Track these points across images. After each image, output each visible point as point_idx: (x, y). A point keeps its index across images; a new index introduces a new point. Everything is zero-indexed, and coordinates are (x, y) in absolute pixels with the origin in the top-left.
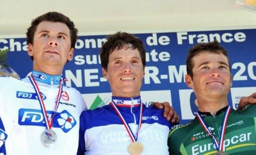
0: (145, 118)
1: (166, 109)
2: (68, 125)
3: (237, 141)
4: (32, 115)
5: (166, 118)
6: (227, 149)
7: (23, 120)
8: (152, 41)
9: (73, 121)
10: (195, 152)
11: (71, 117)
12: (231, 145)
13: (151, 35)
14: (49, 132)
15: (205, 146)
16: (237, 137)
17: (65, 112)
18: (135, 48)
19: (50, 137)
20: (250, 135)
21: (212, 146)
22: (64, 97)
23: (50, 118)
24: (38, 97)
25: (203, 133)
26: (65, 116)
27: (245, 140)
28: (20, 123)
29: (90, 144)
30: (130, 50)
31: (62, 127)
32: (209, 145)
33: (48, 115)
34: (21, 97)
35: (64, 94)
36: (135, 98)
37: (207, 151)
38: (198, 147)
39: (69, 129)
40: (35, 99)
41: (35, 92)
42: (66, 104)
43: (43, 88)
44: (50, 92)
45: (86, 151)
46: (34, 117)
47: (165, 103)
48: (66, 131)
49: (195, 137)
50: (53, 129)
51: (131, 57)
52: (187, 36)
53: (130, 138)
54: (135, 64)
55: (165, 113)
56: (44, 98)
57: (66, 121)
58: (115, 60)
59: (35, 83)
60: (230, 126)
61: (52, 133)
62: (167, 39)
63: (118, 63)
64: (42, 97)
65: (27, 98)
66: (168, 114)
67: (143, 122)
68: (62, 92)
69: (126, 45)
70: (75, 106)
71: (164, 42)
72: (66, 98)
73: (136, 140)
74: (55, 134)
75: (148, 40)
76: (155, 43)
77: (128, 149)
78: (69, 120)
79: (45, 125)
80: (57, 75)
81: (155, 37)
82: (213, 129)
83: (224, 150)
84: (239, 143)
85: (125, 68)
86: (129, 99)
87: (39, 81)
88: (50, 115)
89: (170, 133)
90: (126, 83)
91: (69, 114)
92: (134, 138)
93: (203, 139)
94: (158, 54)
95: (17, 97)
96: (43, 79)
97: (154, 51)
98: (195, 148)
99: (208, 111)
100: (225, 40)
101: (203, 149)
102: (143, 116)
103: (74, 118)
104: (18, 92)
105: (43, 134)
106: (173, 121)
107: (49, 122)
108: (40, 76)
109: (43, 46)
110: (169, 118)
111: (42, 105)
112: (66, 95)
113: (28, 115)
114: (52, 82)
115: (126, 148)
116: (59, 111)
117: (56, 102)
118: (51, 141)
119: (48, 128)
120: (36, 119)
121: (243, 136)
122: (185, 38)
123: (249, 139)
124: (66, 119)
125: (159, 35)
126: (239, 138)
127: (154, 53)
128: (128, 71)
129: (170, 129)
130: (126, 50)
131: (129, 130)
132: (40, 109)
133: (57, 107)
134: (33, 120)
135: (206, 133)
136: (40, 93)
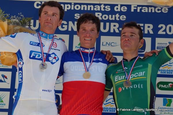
0: (95, 60)
1: (107, 55)
2: (54, 61)
3: (137, 76)
4: (36, 55)
5: (107, 60)
6: (132, 79)
7: (32, 57)
8: (117, 9)
9: (57, 59)
10: (117, 79)
11: (56, 57)
12: (134, 77)
13: (117, 5)
14: (44, 64)
15: (122, 77)
16: (137, 73)
17: (53, 53)
18: (93, 23)
19: (44, 66)
20: (144, 73)
21: (124, 77)
22: (54, 46)
23: (45, 57)
24: (40, 45)
25: (122, 70)
26: (53, 56)
27: (141, 75)
28: (30, 58)
29: (66, 70)
30: (90, 24)
31: (51, 62)
32: (124, 76)
33: (44, 55)
34: (32, 44)
35: (54, 44)
36: (91, 49)
37: (122, 80)
38: (118, 77)
39: (54, 63)
40: (39, 46)
41: (39, 42)
42: (55, 49)
43: (43, 40)
44: (47, 43)
45: (64, 72)
46: (37, 55)
47: (108, 51)
48: (52, 63)
49: (118, 71)
50: (46, 62)
51: (91, 28)
52: (137, 7)
53: (85, 70)
54: (93, 31)
55: (106, 57)
56: (43, 46)
57: (54, 58)
58: (82, 28)
59: (40, 37)
60: (135, 67)
61: (45, 64)
62: (126, 8)
63: (84, 30)
64: (42, 45)
65: (35, 45)
66: (108, 57)
67: (93, 61)
68: (53, 43)
69: (89, 21)
70: (59, 50)
71: (124, 10)
72: (55, 46)
73: (88, 71)
74: (46, 65)
75: (116, 8)
76: (119, 10)
77: (83, 75)
78: (55, 58)
79: (42, 60)
80: (51, 34)
81: (119, 7)
82: (127, 68)
83: (130, 80)
84: (138, 77)
85: (87, 34)
86: (88, 49)
87: (42, 36)
88: (45, 55)
89: (107, 67)
90: (87, 42)
91: (55, 55)
92: (87, 70)
93: (121, 73)
94: (120, 16)
95: (30, 44)
96: (44, 35)
97: (118, 14)
98: (117, 77)
99: (127, 59)
100: (157, 11)
101: (120, 78)
102: (94, 58)
103: (58, 57)
104: (31, 42)
105: (40, 65)
106: (110, 61)
107: (44, 59)
108: (43, 34)
109: (44, 20)
110: (108, 60)
111: (42, 49)
112: (55, 44)
113: (34, 54)
114: (48, 38)
115: (82, 75)
116: (50, 53)
117: (49, 48)
118: (44, 68)
119: (43, 61)
120: (38, 57)
121: (141, 73)
122: (136, 8)
123: (143, 75)
124: (53, 57)
125: (122, 6)
126: (139, 74)
127: (117, 15)
128: (88, 35)
129: (108, 65)
130: (89, 24)
131: (85, 65)
132: (41, 52)
133: (49, 51)
134: (36, 57)
135: (123, 70)
136: (42, 43)
